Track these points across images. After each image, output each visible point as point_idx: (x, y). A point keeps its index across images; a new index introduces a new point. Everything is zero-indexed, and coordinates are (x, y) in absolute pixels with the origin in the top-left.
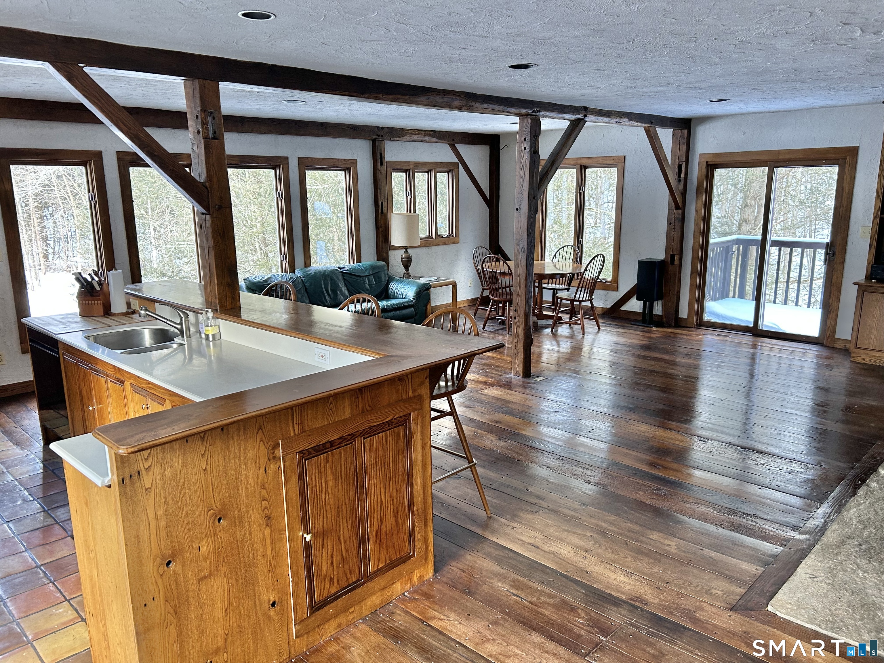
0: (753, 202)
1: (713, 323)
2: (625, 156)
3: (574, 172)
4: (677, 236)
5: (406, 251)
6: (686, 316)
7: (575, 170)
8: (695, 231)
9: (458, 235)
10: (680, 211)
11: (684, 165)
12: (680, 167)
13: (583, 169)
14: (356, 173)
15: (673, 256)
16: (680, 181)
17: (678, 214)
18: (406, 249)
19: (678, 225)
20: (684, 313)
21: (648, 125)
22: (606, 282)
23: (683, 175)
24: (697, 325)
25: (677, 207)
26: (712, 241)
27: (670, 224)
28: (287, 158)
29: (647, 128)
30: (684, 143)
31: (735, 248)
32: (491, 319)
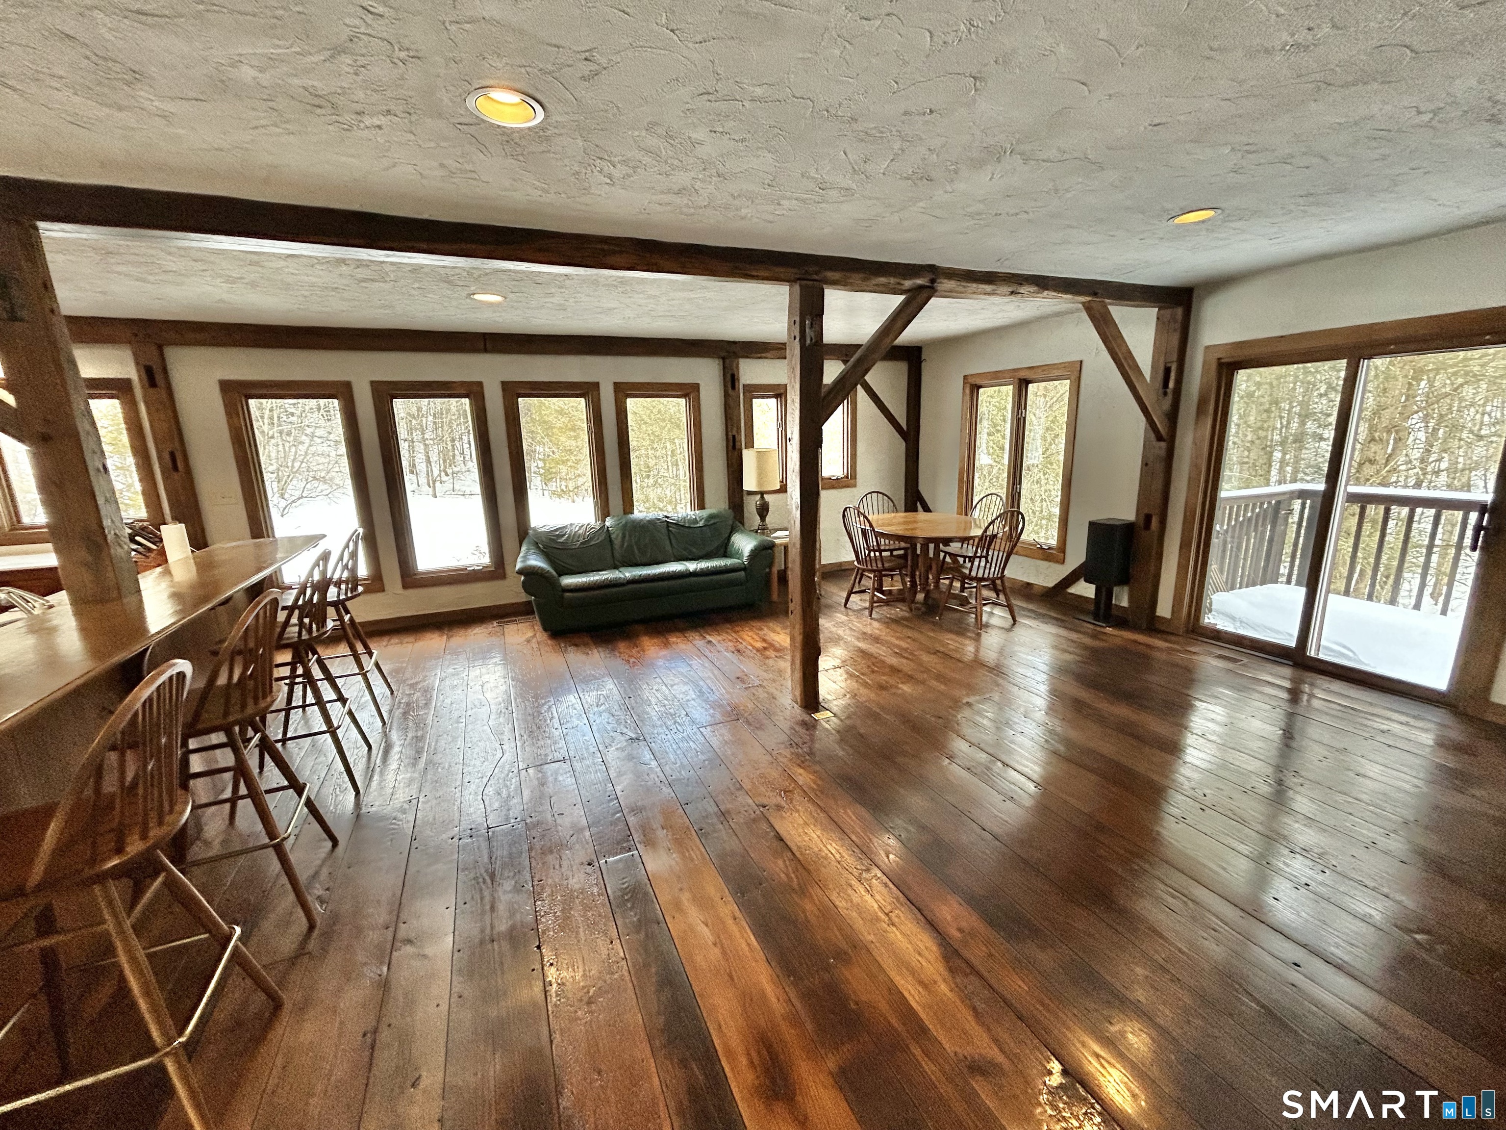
0: (1385, 434)
1: (1219, 632)
2: (1081, 362)
3: (1008, 391)
4: (1158, 484)
5: (762, 497)
6: (1168, 615)
7: (1011, 387)
8: (1190, 478)
9: (854, 477)
10: (1163, 444)
11: (1174, 368)
12: (1167, 371)
13: (1022, 385)
14: (697, 399)
15: (1148, 518)
16: (1165, 394)
17: (1160, 448)
18: (762, 494)
19: (1159, 467)
20: (1164, 609)
21: (1089, 299)
22: (1049, 548)
23: (1171, 385)
24: (1187, 632)
25: (1159, 438)
26: (1223, 494)
27: (1147, 464)
28: (598, 384)
29: (1087, 305)
30: (1175, 330)
31: (1297, 505)
32: (856, 593)
